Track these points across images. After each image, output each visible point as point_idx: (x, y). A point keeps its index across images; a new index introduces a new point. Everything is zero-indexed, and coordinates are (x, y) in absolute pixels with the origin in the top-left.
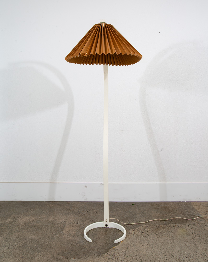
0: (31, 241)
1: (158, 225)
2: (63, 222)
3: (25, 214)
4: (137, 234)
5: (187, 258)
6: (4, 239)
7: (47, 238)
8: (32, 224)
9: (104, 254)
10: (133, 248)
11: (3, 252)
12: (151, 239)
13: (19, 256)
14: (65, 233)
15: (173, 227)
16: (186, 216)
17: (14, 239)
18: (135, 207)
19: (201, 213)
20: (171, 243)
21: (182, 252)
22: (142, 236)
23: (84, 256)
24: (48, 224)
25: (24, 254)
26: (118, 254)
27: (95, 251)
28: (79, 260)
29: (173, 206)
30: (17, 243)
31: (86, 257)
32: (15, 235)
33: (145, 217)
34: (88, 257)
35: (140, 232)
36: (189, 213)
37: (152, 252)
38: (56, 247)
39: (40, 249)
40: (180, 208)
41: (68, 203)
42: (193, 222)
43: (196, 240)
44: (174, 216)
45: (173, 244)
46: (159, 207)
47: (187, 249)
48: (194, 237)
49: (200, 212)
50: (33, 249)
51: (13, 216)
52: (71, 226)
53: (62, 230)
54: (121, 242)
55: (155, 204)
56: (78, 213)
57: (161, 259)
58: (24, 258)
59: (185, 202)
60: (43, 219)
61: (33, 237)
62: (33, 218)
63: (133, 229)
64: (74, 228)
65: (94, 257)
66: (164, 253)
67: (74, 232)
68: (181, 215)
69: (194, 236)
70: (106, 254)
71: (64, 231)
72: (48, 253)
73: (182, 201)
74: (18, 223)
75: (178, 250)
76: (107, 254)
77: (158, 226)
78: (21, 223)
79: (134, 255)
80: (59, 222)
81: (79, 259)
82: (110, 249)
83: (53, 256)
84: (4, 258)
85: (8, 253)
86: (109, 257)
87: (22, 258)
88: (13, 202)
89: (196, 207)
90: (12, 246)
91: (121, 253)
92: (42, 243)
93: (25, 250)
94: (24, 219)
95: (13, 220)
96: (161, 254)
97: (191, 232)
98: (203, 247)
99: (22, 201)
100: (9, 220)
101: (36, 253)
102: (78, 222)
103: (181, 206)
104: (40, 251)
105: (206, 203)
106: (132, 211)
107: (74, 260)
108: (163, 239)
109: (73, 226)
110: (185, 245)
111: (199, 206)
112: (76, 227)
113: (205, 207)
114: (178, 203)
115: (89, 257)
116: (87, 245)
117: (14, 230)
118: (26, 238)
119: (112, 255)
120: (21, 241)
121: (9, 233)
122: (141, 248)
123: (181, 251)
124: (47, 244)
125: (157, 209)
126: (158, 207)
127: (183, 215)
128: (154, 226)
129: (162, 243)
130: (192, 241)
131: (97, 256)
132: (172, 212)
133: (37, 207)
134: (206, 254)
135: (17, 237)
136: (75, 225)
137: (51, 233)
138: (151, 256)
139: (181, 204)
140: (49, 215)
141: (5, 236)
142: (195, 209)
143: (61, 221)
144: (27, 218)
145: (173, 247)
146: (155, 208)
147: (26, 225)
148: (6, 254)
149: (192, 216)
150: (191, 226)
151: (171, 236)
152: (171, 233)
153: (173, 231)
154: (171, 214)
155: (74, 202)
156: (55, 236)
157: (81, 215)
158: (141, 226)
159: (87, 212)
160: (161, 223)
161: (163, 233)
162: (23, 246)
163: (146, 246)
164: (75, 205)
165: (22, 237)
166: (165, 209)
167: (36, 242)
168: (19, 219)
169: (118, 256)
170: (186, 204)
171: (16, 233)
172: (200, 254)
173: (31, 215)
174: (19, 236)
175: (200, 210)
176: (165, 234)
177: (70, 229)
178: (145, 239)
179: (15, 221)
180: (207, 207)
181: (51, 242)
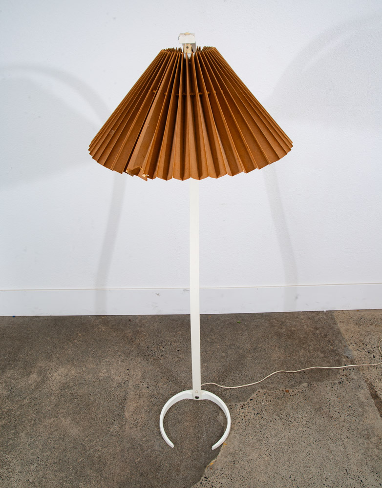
0: (72, 445)
1: (282, 387)
2: (123, 384)
3: (58, 359)
4: (248, 417)
6: (28, 438)
7: (98, 436)
8: (73, 392)
9: (195, 486)
10: (243, 463)
11: (28, 481)
12: (273, 432)
14: (127, 417)
17: (44, 439)
18: (243, 330)
19: (351, 347)
20: (306, 445)
21: (323, 473)
22: (258, 426)
24: (99, 390)
29: (305, 327)
30: (49, 453)
32: (45, 426)
33: (259, 362)
35: (253, 413)
36: (331, 347)
37: (274, 477)
38: (115, 464)
39: (89, 472)
40: (318, 332)
41: (130, 320)
42: (340, 378)
43: (345, 434)
45: (309, 448)
46: (283, 331)
47: (332, 462)
48: (342, 424)
49: (349, 343)
50: (77, 472)
51: (39, 364)
52: (138, 396)
53: (122, 410)
54: (222, 444)
55: (275, 319)
56: (147, 354)
59: (325, 311)
60: (89, 373)
61: (75, 431)
62: (73, 371)
63: (242, 404)
64: (142, 403)
66: (294, 477)
67: (143, 415)
69: (342, 420)
70: (199, 483)
71: (126, 413)
72: (102, 483)
73: (319, 310)
74: (49, 387)
75: (318, 466)
76: (201, 483)
77: (283, 391)
78: (54, 389)
80: (117, 383)
82: (205, 467)
85: (37, 484)
88: (37, 319)
89: (342, 327)
90: (42, 463)
91: (223, 481)
92: (92, 451)
93: (64, 475)
94: (59, 374)
95: (40, 379)
96: (290, 480)
97: (337, 409)
98: (357, 455)
100: (33, 378)
102: (148, 383)
103: (318, 326)
105: (359, 313)
106: (238, 344)
108: (292, 432)
109: (140, 397)
110: (329, 449)
111: (348, 323)
112: (146, 400)
113: (357, 328)
114: (313, 315)
116: (167, 458)
117: (43, 411)
118: (64, 436)
119: (208, 487)
120: (56, 446)
121: (35, 420)
122: (257, 463)
123: (322, 469)
124: (100, 456)
125: (280, 335)
126: (280, 331)
127: (322, 355)
128: (277, 392)
129: (291, 448)
130: (340, 436)
132: (303, 344)
133: (77, 335)
134: (361, 478)
135: (50, 432)
136: (143, 391)
137: (105, 420)
139: (317, 318)
140: (100, 361)
141: (28, 428)
142: (341, 333)
143: (120, 380)
144: (63, 370)
145: (308, 457)
146: (276, 333)
147: (62, 395)
150: (336, 388)
151: (304, 422)
152: (305, 413)
155: (140, 318)
156: (112, 429)
157: (152, 359)
158: (255, 394)
159: (161, 348)
160: (287, 383)
161: (292, 414)
162: (59, 460)
163: (264, 456)
164: (141, 326)
165: (56, 432)
166: (292, 334)
167: (81, 447)
168: (50, 375)
170: (326, 318)
171: (47, 421)
172: (352, 477)
173: (69, 361)
174: (53, 430)
175: (349, 338)
176: (295, 416)
177: (135, 405)
178: (262, 433)
179: (43, 381)
180: (361, 327)
181: (106, 447)
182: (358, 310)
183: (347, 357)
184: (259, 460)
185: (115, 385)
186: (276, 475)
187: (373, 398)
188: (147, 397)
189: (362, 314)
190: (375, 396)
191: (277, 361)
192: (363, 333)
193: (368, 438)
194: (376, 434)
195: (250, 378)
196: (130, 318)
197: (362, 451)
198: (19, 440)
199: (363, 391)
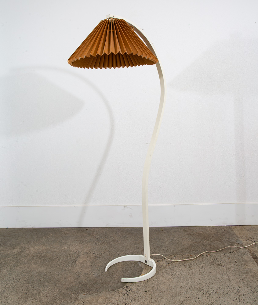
0: (38, 274)
1: (188, 254)
2: (77, 252)
3: (35, 243)
4: (161, 265)
5: (216, 293)
6: (8, 272)
7: (56, 271)
8: (42, 255)
9: (119, 289)
10: (154, 281)
11: (5, 287)
12: (178, 270)
13: (22, 291)
14: (77, 264)
15: (205, 257)
16: (223, 243)
17: (19, 272)
18: (164, 233)
19: (241, 240)
20: (200, 275)
21: (211, 286)
22: (167, 268)
23: (96, 292)
24: (60, 255)
25: (28, 290)
26: (136, 289)
27: (110, 286)
28: (89, 296)
29: (210, 232)
30: (21, 277)
31: (98, 292)
32: (21, 268)
34: (100, 292)
35: (165, 263)
36: (227, 240)
37: (175, 287)
38: (66, 281)
39: (47, 284)
40: (218, 234)
41: (87, 229)
42: (230, 251)
43: (230, 272)
44: (209, 243)
45: (202, 277)
46: (193, 233)
47: (218, 282)
48: (228, 268)
49: (241, 238)
50: (39, 284)
51: (21, 245)
52: (86, 257)
53: (75, 261)
55: (189, 229)
56: (96, 241)
57: (185, 294)
58: (28, 293)
59: (225, 226)
60: (55, 248)
61: (41, 269)
62: (44, 248)
63: (158, 260)
64: (89, 259)
65: (107, 292)
66: (189, 287)
67: (88, 264)
68: (217, 241)
69: (229, 266)
70: (121, 289)
71: (77, 263)
72: (55, 288)
73: (221, 225)
74: (26, 253)
75: (207, 283)
76: (123, 288)
78: (29, 254)
79: (154, 290)
80: (73, 252)
81: (89, 294)
83: (61, 291)
84: (5, 294)
85: (11, 288)
86: (125, 292)
87: (26, 293)
88: (23, 229)
89: (236, 232)
90: (15, 280)
91: (139, 288)
92: (50, 276)
93: (30, 285)
94: (33, 249)
95: (21, 250)
96: (186, 288)
97: (226, 262)
98: (237, 280)
99: (34, 227)
100: (16, 250)
101: (41, 289)
102: (94, 252)
103: (219, 231)
104: (46, 286)
105: (251, 227)
106: (160, 238)
107: (84, 295)
108: (191, 270)
109: (88, 257)
110: (217, 277)
111: (242, 230)
113: (248, 232)
114: (216, 227)
115: (102, 293)
116: (101, 279)
117: (20, 262)
118: (33, 271)
119: (128, 290)
120: (27, 275)
121: (14, 265)
122: (164, 281)
123: (210, 284)
124: (56, 278)
125: (190, 235)
126: (191, 233)
127: (220, 242)
128: (184, 256)
129: (189, 276)
130: (226, 272)
131: (111, 291)
132: (207, 238)
133: (50, 235)
134: (239, 288)
135: (23, 269)
136: (91, 255)
137: (62, 265)
138: (174, 291)
139: (220, 228)
140: (63, 244)
141: (9, 268)
142: (235, 234)
143: (75, 251)
144: (37, 247)
145: (201, 280)
146: (188, 234)
147: (34, 256)
148: (8, 290)
149: (230, 243)
150: (227, 255)
151: (201, 267)
152: (203, 264)
153: (204, 261)
154: (205, 241)
155: (94, 228)
156: (66, 268)
157: (99, 243)
158: (168, 256)
159: (106, 239)
160: (192, 252)
161: (192, 264)
162: (28, 280)
163: (169, 279)
164: (94, 231)
165: (28, 270)
166: (199, 234)
167: (44, 275)
168: (28, 249)
169: (136, 291)
170: (226, 229)
171: (23, 265)
172: (232, 288)
173: (42, 244)
174: (26, 269)
175: (241, 236)
176: (195, 264)
177: (84, 260)
178: (170, 271)
179: (23, 251)
180: (251, 232)
181: (61, 275)
182: (250, 226)
183: (238, 243)
184: (165, 280)
185: (72, 252)
186: (176, 286)
187: (253, 258)
188: (93, 257)
189: (253, 227)
190: (255, 258)
191: (186, 244)
192: (252, 234)
193: (247, 273)
194: (253, 272)
195: (166, 250)
196: (87, 228)
197: (241, 278)
198: (2, 272)
199: (247, 256)
